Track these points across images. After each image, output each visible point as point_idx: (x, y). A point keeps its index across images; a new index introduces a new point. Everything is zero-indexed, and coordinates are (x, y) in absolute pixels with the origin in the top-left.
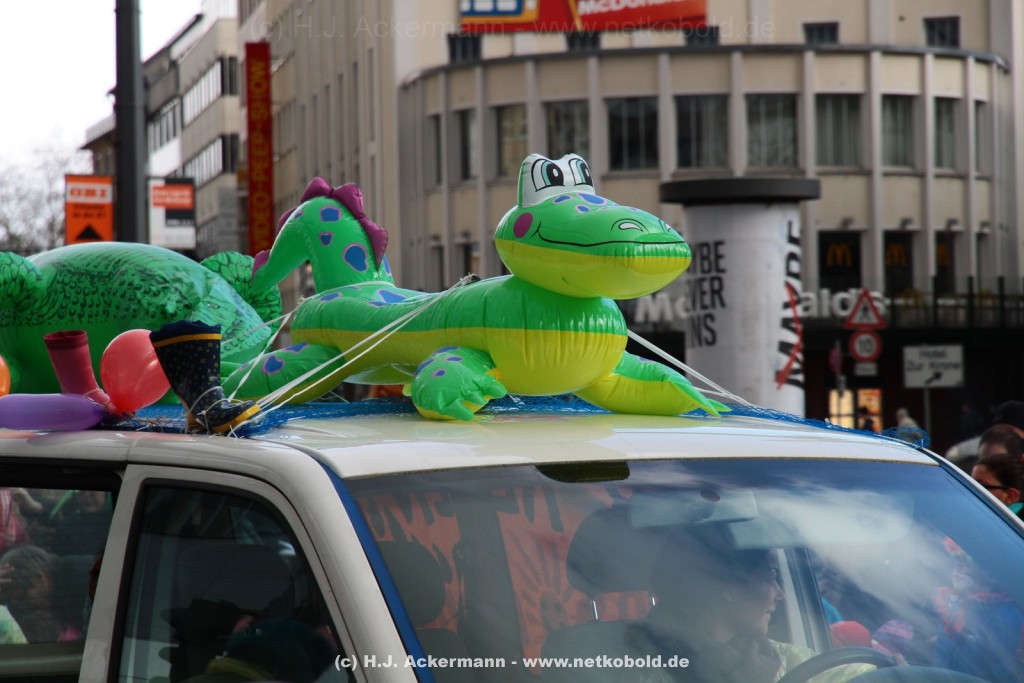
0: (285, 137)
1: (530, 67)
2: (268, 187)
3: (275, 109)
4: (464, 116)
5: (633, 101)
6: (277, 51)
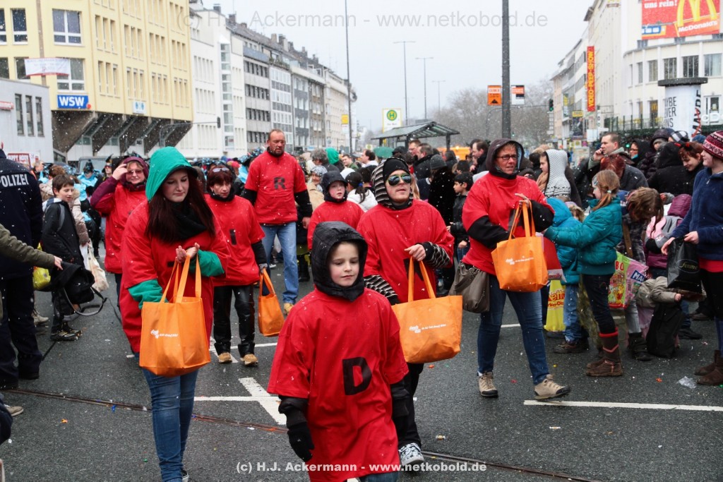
0: (598, 74)
1: (659, 48)
2: (593, 88)
3: (595, 65)
5: (691, 57)
6: (596, 49)
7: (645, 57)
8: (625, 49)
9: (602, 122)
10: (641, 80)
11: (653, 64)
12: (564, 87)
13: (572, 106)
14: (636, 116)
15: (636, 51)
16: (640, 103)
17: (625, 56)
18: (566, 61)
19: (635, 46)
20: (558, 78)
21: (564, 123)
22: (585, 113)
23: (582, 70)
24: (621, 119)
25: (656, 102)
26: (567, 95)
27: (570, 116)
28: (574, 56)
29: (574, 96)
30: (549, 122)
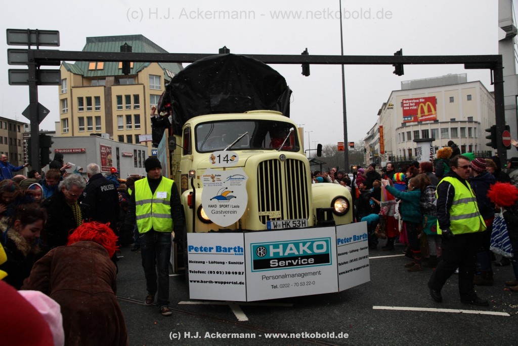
0: (385, 137)
1: (411, 127)
2: (383, 144)
3: (383, 134)
4: (403, 133)
5: (425, 130)
6: (383, 127)
7: (405, 130)
8: (396, 127)
9: (387, 158)
10: (404, 140)
11: (409, 133)
12: (370, 144)
13: (374, 152)
14: (403, 156)
15: (401, 128)
16: (404, 150)
17: (396, 130)
18: (370, 132)
19: (401, 126)
20: (367, 140)
21: (371, 159)
22: (379, 155)
23: (378, 136)
24: (396, 156)
25: (411, 149)
26: (371, 147)
27: (373, 156)
28: (374, 130)
29: (374, 148)
30: (363, 159)
